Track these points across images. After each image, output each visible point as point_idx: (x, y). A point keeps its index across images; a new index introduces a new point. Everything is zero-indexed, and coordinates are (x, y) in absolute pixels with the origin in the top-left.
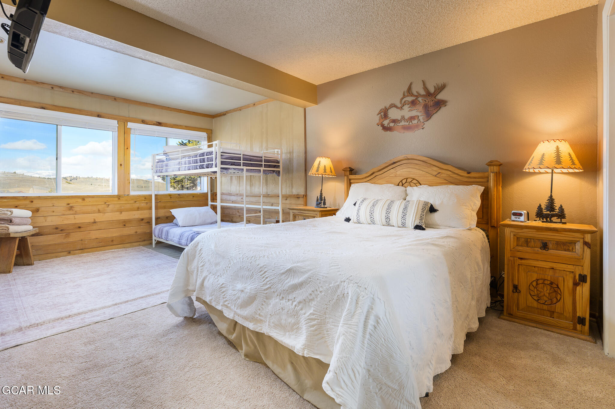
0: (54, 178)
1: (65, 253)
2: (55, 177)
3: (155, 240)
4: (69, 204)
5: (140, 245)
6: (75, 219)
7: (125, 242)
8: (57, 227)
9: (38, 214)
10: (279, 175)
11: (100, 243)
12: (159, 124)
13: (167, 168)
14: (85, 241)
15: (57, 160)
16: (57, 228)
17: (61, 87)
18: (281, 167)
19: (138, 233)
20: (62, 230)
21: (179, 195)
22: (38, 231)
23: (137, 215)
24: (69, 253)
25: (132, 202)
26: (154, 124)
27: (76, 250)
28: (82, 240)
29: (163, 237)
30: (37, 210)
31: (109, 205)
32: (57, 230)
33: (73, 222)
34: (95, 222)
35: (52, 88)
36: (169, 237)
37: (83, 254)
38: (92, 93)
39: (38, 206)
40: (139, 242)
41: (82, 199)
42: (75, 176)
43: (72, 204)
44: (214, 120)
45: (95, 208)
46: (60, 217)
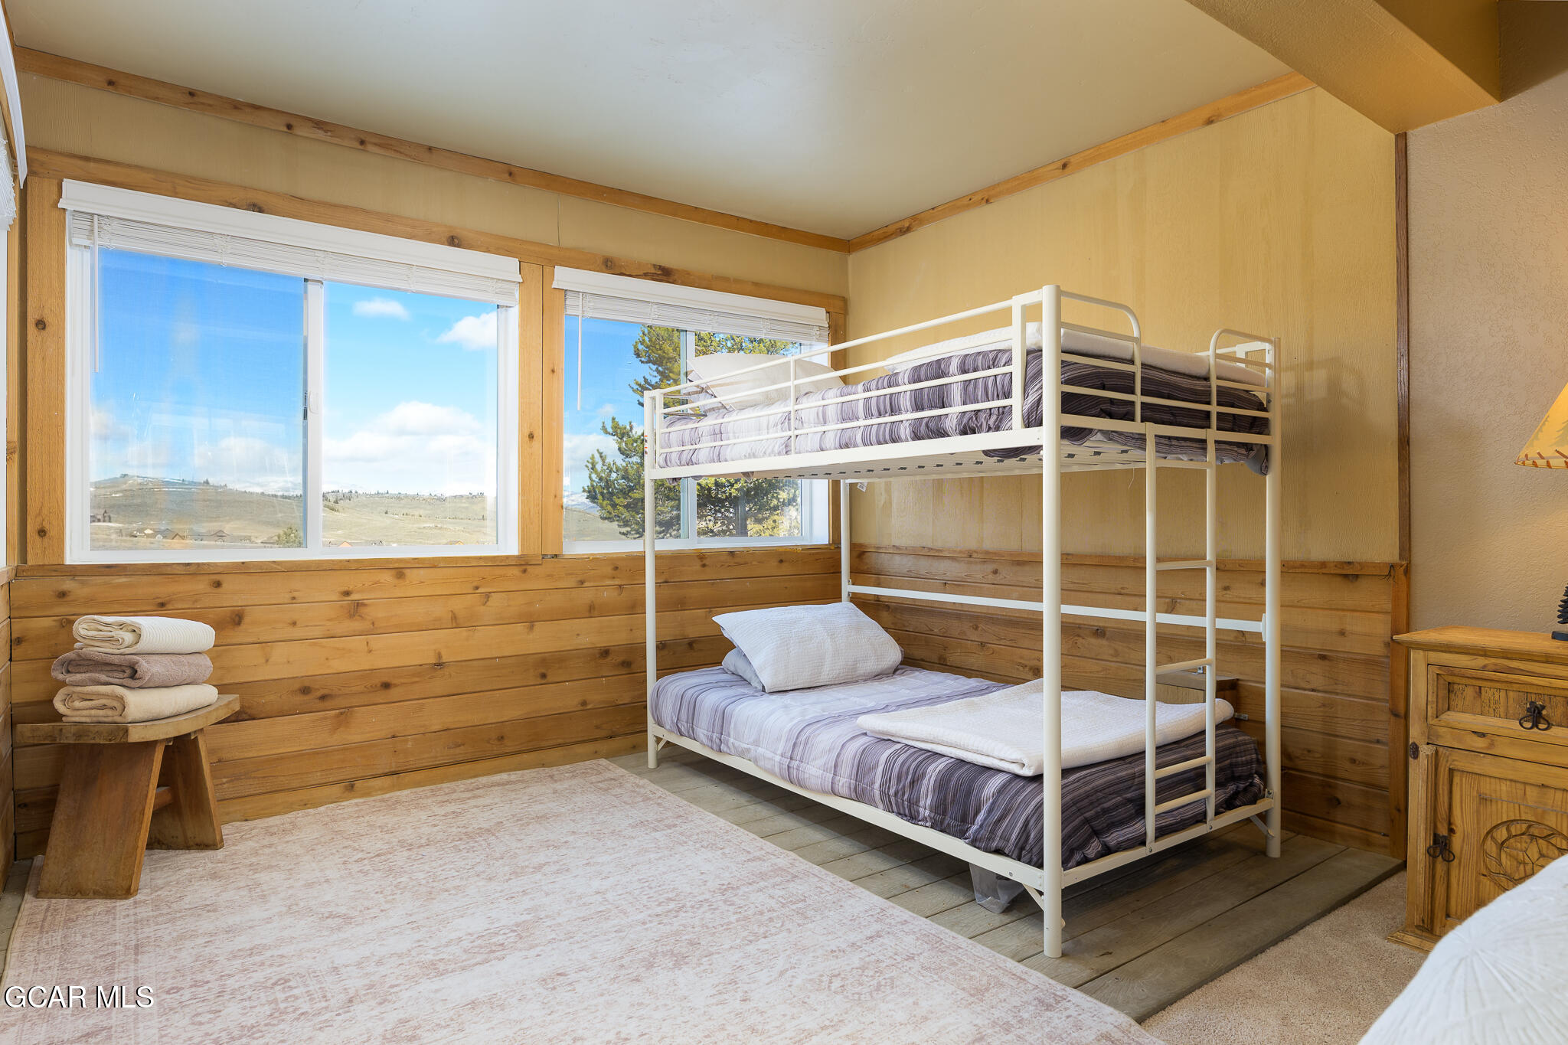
0: (297, 496)
1: (336, 790)
2: (299, 492)
3: (658, 740)
4: (347, 593)
5: (596, 755)
6: (370, 651)
7: (544, 744)
8: (307, 684)
9: (237, 635)
10: (1264, 470)
11: (460, 746)
12: (664, 274)
13: (720, 443)
14: (407, 741)
15: (305, 417)
16: (305, 690)
17: (319, 125)
18: (1276, 426)
19: (589, 707)
20: (323, 698)
21: (732, 553)
22: (237, 708)
23: (587, 634)
24: (350, 787)
25: (571, 582)
26: (646, 276)
27: (374, 777)
28: (394, 737)
29: (702, 732)
30: (237, 619)
31: (488, 595)
32: (306, 698)
33: (364, 663)
34: (440, 665)
35: (289, 127)
36: (732, 740)
37: (398, 793)
38: (430, 149)
39: (239, 601)
40: (596, 740)
41: (394, 572)
42: (346, 491)
43: (358, 592)
44: (852, 258)
45: (439, 610)
46: (315, 644)
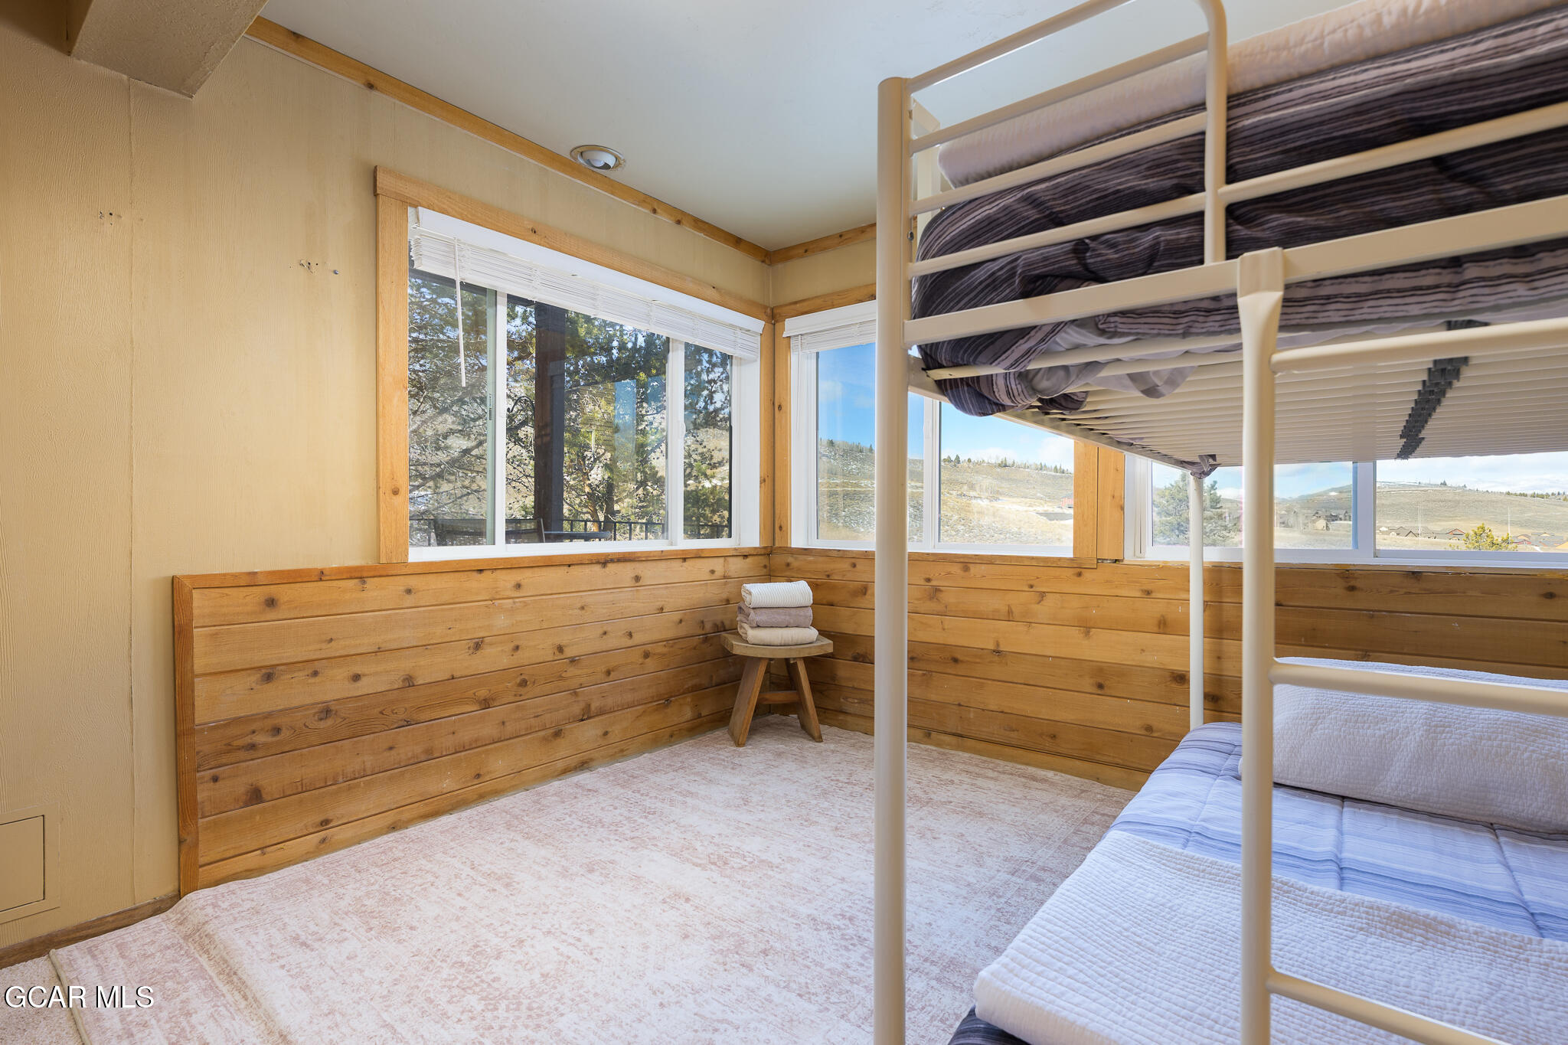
1: (918, 734)
4: (928, 580)
6: (944, 629)
11: (1013, 731)
14: (969, 711)
20: (912, 659)
23: (1154, 652)
24: (928, 735)
25: (1135, 591)
28: (960, 705)
31: (1043, 595)
33: (940, 638)
34: (998, 652)
39: (865, 578)
41: (961, 566)
43: (939, 580)
45: (998, 603)
